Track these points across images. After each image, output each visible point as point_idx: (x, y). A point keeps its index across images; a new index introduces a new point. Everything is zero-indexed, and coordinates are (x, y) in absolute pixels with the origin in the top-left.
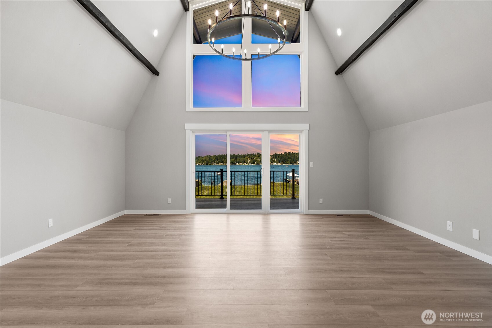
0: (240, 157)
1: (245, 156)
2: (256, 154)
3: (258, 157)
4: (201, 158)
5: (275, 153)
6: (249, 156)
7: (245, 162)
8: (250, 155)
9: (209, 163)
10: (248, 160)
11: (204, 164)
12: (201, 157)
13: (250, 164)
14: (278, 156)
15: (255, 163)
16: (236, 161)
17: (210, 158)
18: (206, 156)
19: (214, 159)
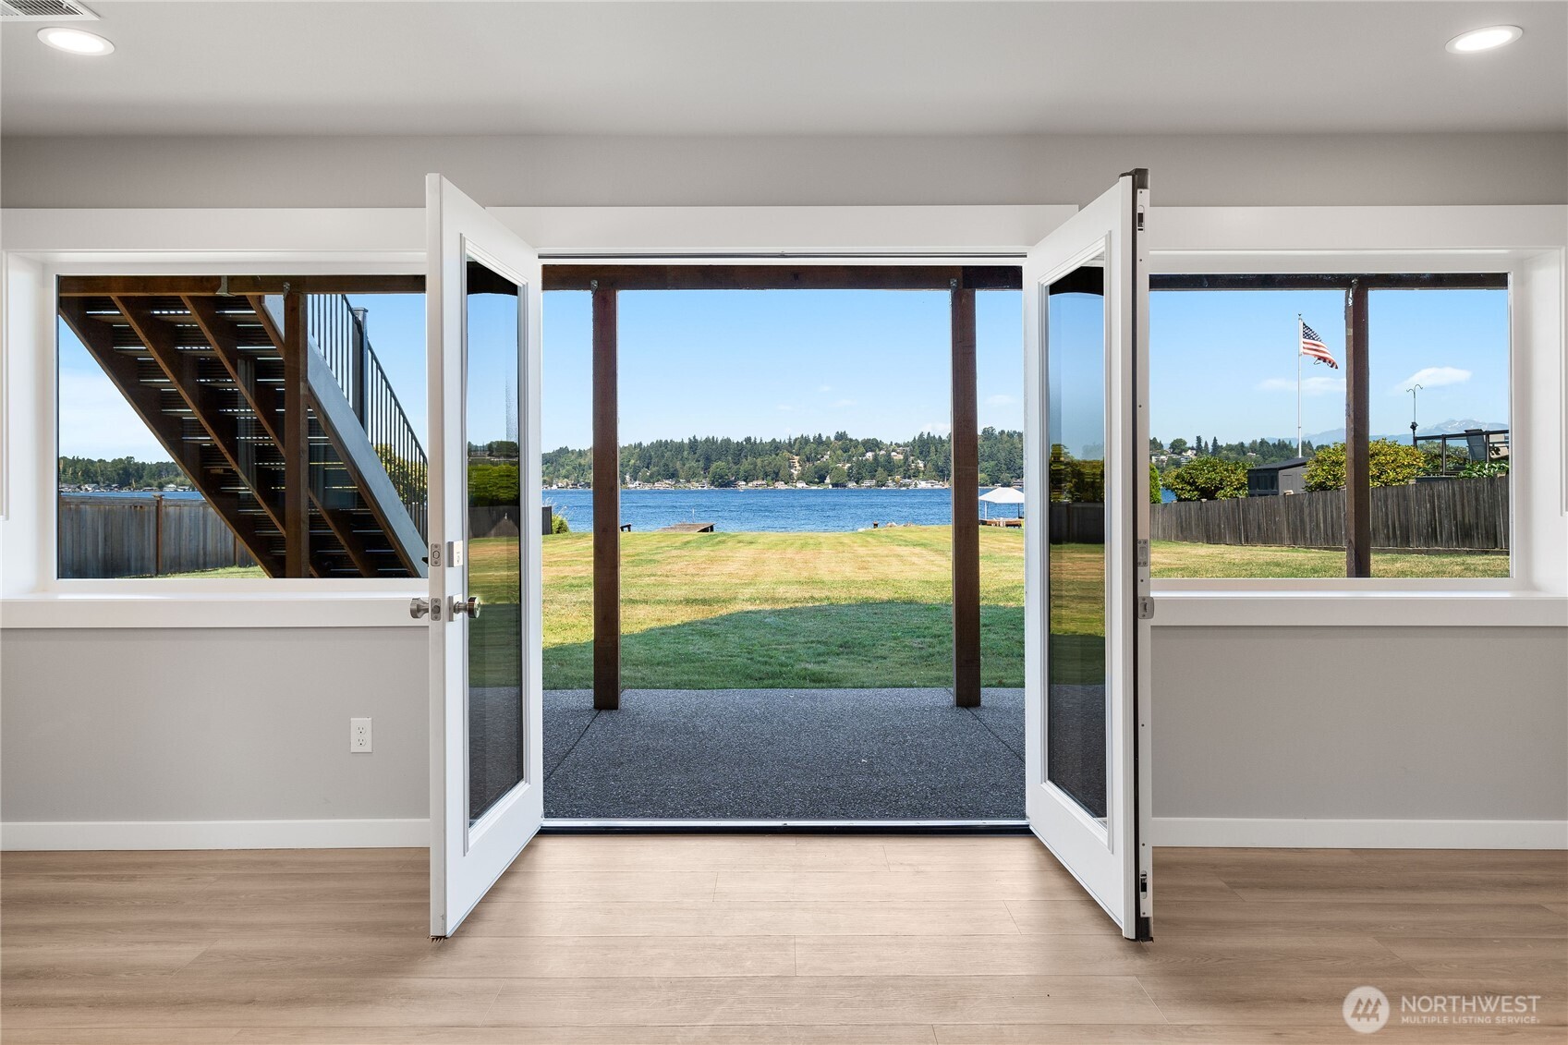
0: (754, 454)
1: (777, 448)
2: (832, 439)
3: (840, 452)
4: (573, 457)
5: (921, 435)
6: (796, 447)
7: (776, 477)
8: (804, 441)
10: (791, 467)
12: (573, 452)
13: (801, 485)
14: (933, 449)
15: (828, 481)
16: (737, 473)
19: (632, 462)
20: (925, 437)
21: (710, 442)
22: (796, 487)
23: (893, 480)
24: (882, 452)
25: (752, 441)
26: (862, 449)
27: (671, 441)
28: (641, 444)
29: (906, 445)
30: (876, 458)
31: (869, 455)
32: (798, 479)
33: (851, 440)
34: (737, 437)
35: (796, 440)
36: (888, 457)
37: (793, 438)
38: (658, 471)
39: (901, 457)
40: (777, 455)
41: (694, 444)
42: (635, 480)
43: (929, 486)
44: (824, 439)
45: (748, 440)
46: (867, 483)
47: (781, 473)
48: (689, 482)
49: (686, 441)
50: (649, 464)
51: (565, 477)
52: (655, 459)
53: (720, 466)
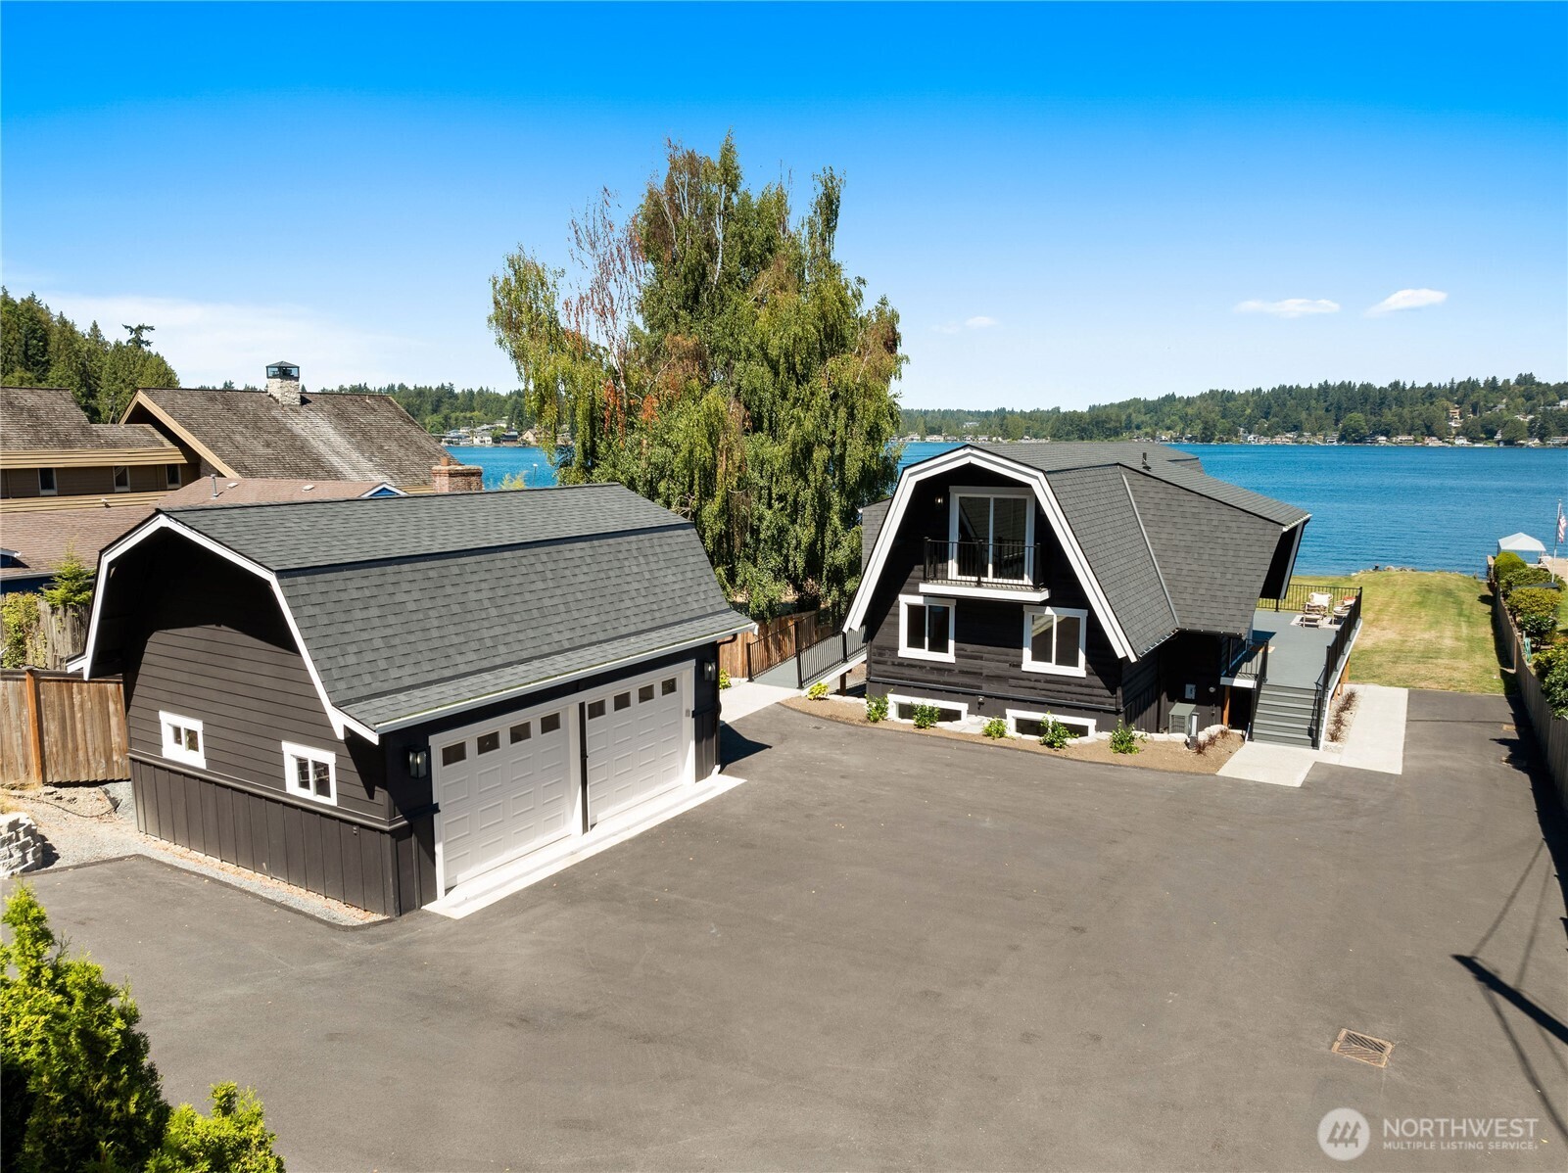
0: (1400, 403)
1: (1431, 396)
2: (1512, 383)
3: (1520, 400)
4: (1180, 406)
6: (1459, 394)
7: (1428, 432)
9: (1220, 432)
10: (1448, 419)
13: (1461, 441)
15: (1499, 437)
16: (1377, 425)
17: (1230, 405)
18: (1202, 396)
19: (1248, 411)
21: (1345, 388)
22: (1453, 443)
25: (1401, 384)
26: (1553, 397)
27: (1297, 386)
28: (1259, 390)
31: (1564, 404)
32: (1458, 434)
33: (1539, 385)
34: (1381, 382)
35: (1460, 384)
37: (1457, 381)
38: (1278, 423)
40: (1432, 404)
41: (1325, 389)
42: (1250, 433)
44: (1500, 384)
45: (1396, 385)
46: (1555, 441)
47: (1435, 427)
48: (1314, 434)
49: (1315, 387)
50: (1269, 413)
51: (1169, 429)
52: (1275, 409)
53: (1357, 417)
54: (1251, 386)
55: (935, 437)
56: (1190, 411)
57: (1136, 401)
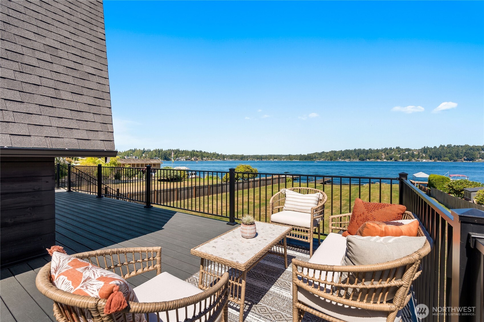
0: (371, 152)
1: (378, 151)
2: (395, 148)
3: (397, 152)
5: (425, 147)
6: (384, 151)
7: (378, 158)
8: (386, 149)
9: (334, 159)
10: (382, 156)
11: (328, 160)
14: (428, 151)
15: (393, 159)
16: (367, 157)
17: (335, 153)
18: (330, 152)
19: (339, 155)
20: (426, 147)
21: (360, 150)
23: (414, 159)
24: (411, 152)
26: (404, 151)
27: (349, 150)
28: (342, 150)
29: (419, 150)
30: (408, 153)
31: (407, 153)
32: (384, 159)
33: (401, 149)
34: (367, 148)
35: (384, 149)
36: (413, 153)
37: (383, 148)
38: (346, 157)
39: (417, 153)
41: (355, 150)
42: (340, 159)
43: (427, 161)
44: (392, 149)
45: (370, 149)
46: (405, 160)
47: (379, 157)
48: (353, 159)
49: (353, 150)
50: (343, 155)
51: (323, 158)
52: (345, 154)
53: (362, 156)
54: (340, 150)
55: (276, 160)
56: (327, 155)
57: (317, 153)
